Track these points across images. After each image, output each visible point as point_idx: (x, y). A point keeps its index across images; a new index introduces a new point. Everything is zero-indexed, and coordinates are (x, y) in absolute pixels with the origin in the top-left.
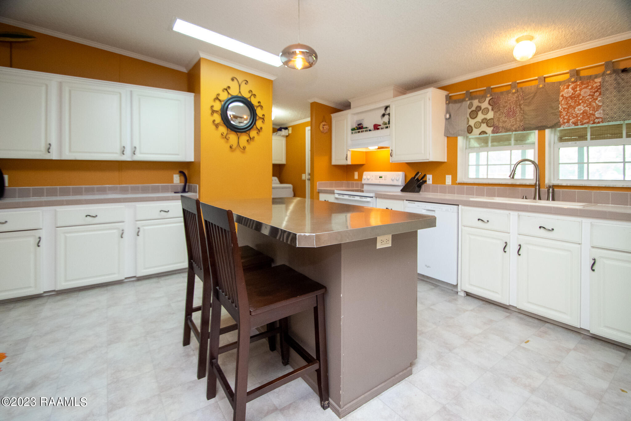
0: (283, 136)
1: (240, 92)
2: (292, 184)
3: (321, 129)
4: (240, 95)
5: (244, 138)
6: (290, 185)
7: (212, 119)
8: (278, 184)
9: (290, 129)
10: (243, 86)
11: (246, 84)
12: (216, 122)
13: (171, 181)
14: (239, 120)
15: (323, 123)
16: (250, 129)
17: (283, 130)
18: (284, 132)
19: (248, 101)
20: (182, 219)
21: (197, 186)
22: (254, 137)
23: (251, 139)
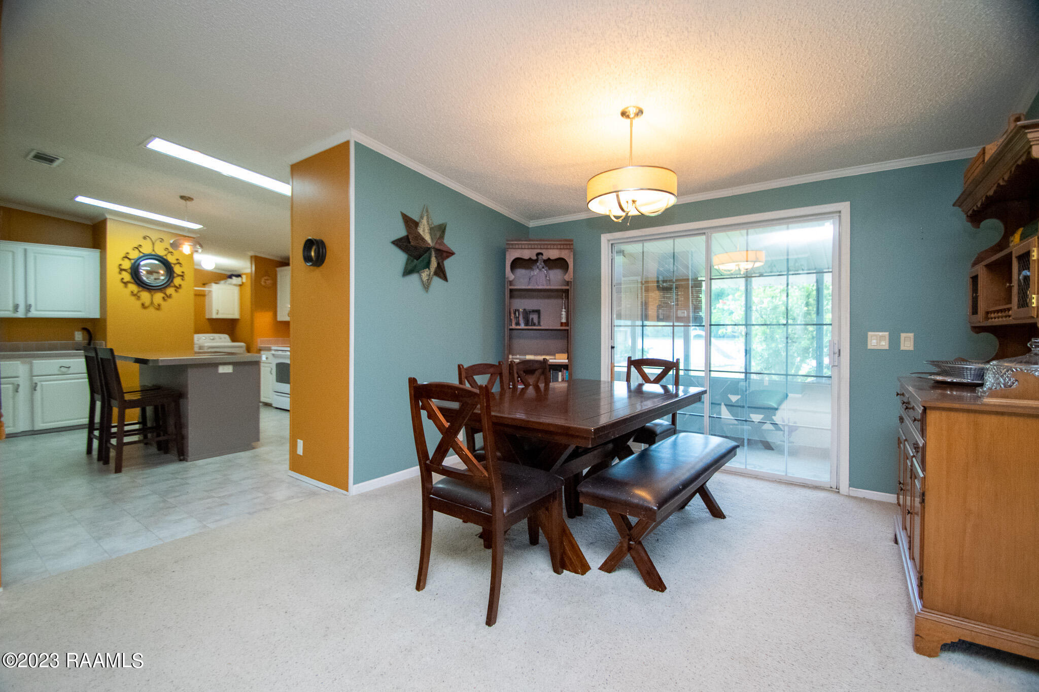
0: (235, 285)
1: (153, 250)
2: (245, 343)
3: (263, 283)
4: (153, 253)
5: (158, 297)
6: (242, 344)
7: (121, 277)
8: (228, 342)
9: (244, 277)
10: (158, 244)
11: (161, 242)
12: (125, 280)
13: (72, 337)
14: (155, 276)
15: (266, 278)
16: (166, 287)
17: (234, 278)
18: (235, 280)
19: (164, 259)
20: (86, 375)
21: (103, 343)
22: (171, 295)
23: (167, 297)
